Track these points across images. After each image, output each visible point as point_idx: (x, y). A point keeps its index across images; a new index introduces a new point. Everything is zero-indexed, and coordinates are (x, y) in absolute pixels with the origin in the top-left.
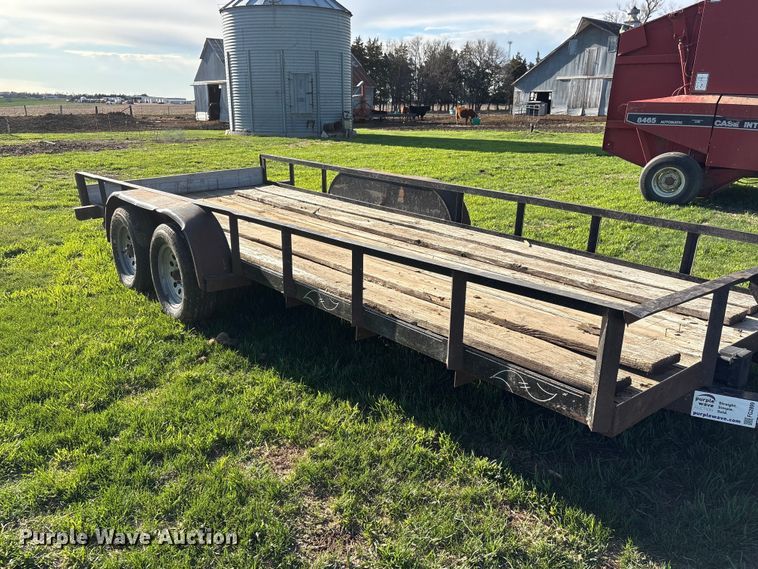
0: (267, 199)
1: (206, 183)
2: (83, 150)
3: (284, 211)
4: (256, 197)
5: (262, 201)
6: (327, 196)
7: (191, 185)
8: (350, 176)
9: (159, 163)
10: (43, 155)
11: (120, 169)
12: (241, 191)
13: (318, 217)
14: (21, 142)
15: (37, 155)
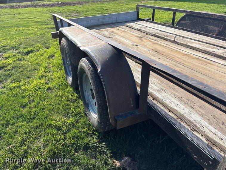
0: (142, 29)
1: (111, 20)
2: (70, 5)
3: (154, 38)
4: (136, 27)
5: (140, 30)
6: (174, 28)
7: (105, 20)
8: (193, 16)
9: (93, 10)
10: (57, 7)
11: (80, 12)
12: (128, 24)
13: (177, 43)
14: (52, 3)
15: (55, 7)
